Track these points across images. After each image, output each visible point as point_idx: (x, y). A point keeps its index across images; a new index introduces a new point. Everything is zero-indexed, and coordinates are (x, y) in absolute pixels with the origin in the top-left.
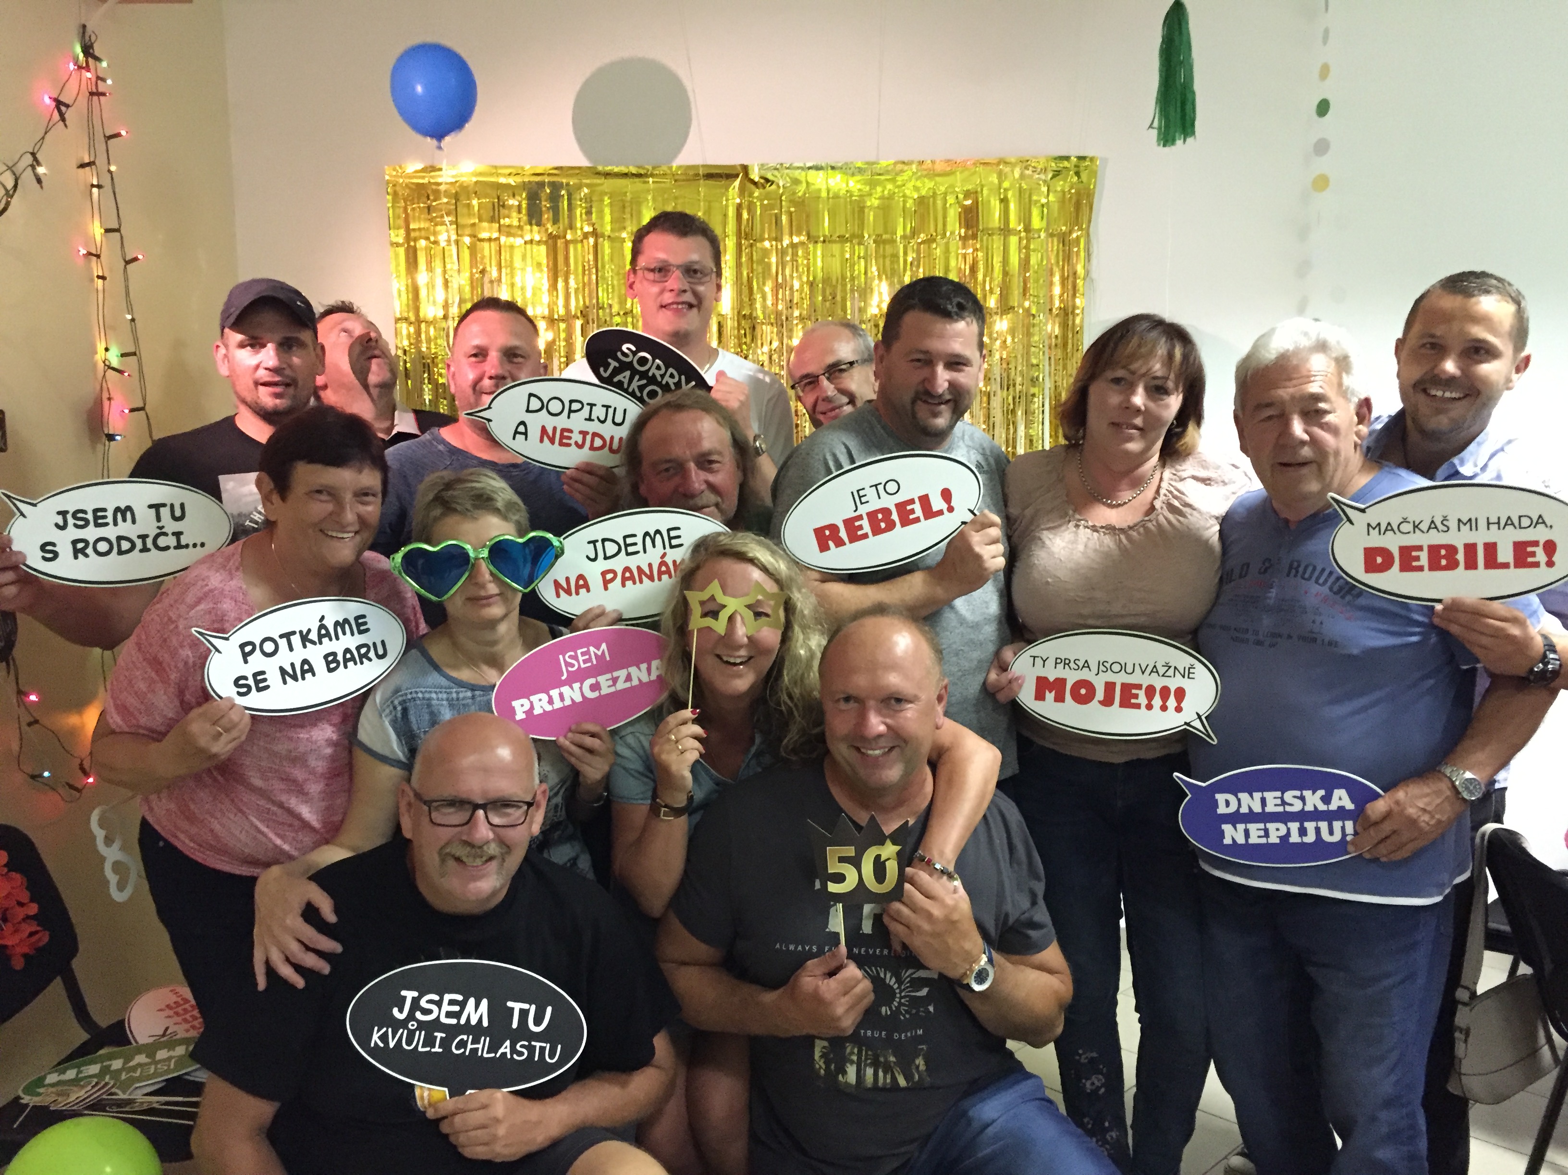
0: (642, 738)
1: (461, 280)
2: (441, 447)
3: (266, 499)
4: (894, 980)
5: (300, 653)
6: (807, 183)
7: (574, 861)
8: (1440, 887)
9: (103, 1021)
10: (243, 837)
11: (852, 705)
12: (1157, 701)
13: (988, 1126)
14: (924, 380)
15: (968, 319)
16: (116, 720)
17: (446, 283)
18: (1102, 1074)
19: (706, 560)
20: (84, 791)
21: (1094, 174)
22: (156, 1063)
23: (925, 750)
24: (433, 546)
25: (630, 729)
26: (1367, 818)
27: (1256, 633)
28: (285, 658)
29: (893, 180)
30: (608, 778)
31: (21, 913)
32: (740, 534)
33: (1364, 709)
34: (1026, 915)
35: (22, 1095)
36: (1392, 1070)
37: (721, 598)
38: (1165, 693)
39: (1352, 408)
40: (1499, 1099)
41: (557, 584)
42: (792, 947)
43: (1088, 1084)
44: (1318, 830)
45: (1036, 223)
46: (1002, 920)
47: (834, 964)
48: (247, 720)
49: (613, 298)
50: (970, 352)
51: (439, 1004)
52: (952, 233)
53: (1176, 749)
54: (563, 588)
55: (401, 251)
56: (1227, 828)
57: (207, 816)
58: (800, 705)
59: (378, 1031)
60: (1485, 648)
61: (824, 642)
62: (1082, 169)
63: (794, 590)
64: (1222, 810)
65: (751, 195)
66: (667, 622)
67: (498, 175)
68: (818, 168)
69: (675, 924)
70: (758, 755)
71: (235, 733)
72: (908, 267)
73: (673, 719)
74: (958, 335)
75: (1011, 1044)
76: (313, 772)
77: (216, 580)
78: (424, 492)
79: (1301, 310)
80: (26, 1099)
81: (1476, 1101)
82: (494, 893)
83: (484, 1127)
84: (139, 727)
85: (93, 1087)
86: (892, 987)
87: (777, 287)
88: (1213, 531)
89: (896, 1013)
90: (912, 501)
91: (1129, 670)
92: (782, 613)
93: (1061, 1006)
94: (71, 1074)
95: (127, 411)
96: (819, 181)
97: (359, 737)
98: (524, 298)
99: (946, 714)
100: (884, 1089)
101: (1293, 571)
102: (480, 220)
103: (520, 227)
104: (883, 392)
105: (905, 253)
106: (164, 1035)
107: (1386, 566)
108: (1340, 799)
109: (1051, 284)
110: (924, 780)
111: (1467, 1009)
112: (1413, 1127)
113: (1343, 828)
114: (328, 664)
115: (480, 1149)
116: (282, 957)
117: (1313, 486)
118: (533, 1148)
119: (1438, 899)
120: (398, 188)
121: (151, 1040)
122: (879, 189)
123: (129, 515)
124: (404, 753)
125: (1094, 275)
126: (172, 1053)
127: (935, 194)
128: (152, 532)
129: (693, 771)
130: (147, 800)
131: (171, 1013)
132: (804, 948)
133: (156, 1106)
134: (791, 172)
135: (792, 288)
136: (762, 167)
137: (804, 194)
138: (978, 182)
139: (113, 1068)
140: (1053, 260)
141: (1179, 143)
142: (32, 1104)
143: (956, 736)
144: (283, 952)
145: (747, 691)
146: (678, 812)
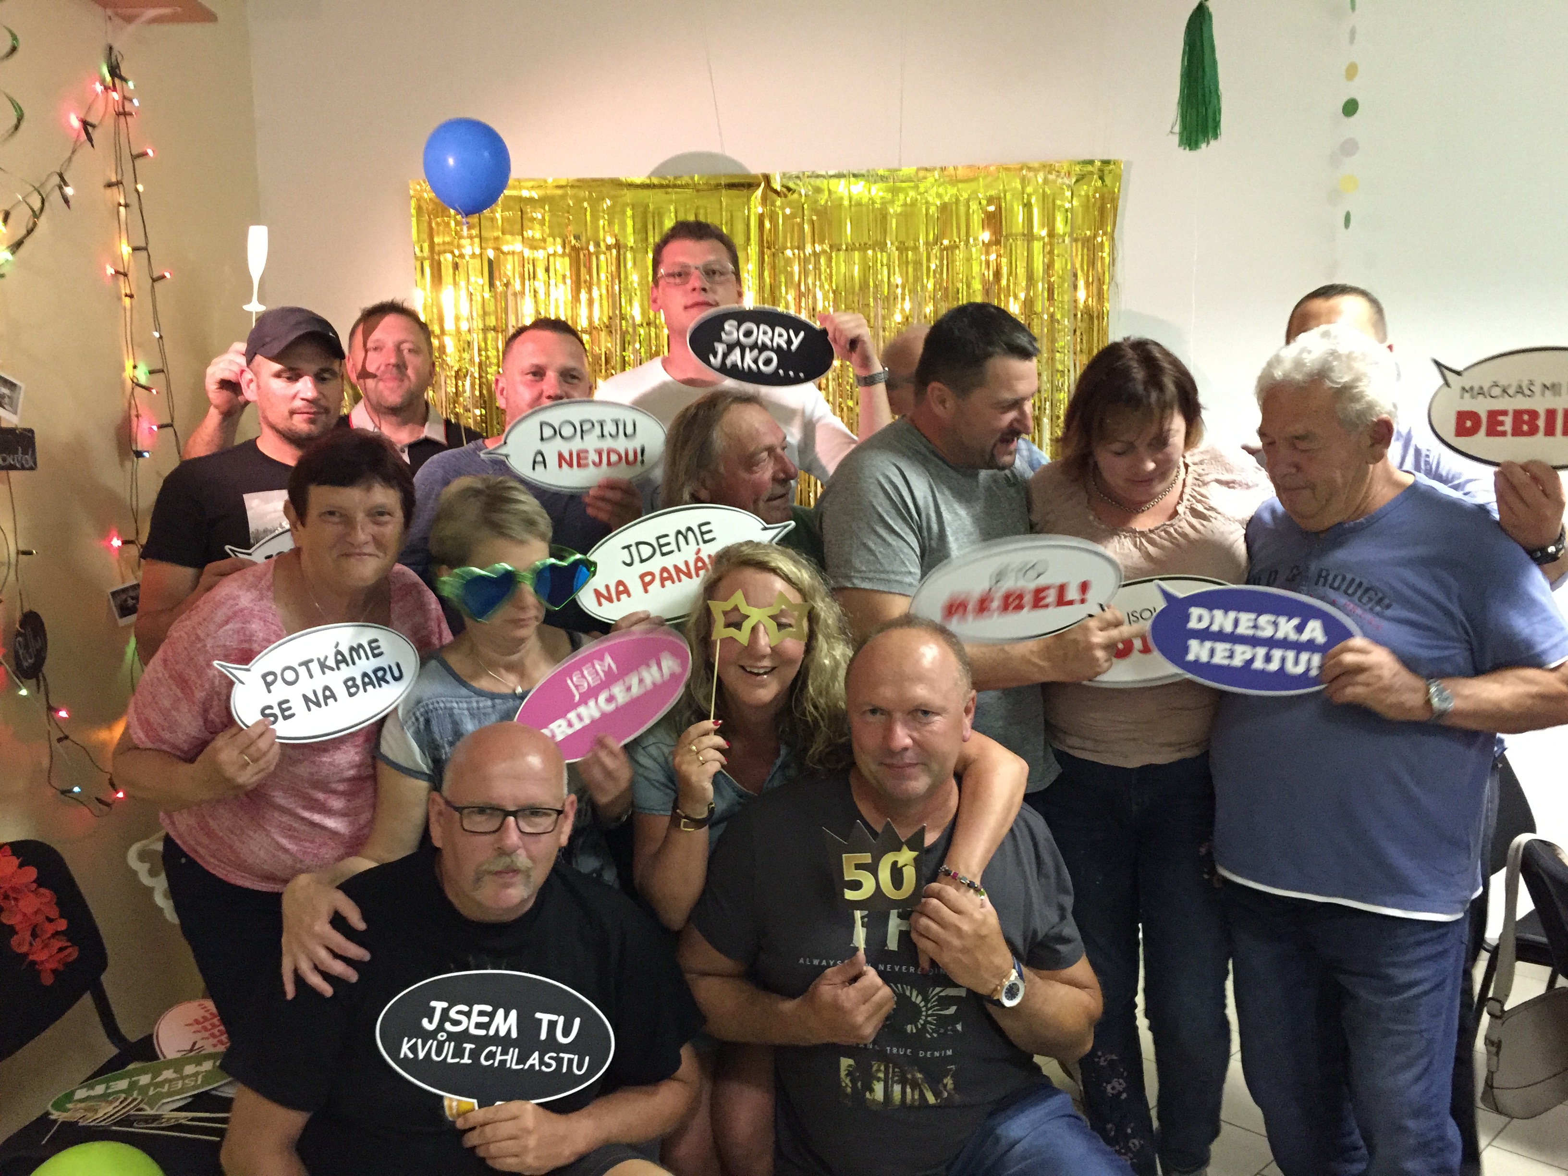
0: (664, 749)
1: (483, 292)
4: (920, 998)
5: (320, 681)
6: (829, 191)
9: (132, 1033)
11: (878, 717)
13: (1017, 1142)
16: (139, 736)
17: (470, 295)
18: (1123, 1078)
19: (728, 571)
20: (113, 807)
21: (1118, 178)
22: (183, 1078)
23: (951, 764)
28: (306, 686)
29: (916, 187)
31: (50, 929)
34: (1055, 930)
35: (52, 1111)
37: (744, 609)
41: (597, 592)
42: (816, 962)
43: (1109, 1090)
45: (1060, 227)
46: (1031, 936)
47: (853, 972)
51: (468, 1015)
52: (976, 239)
54: (603, 596)
55: (426, 264)
58: (825, 715)
59: (408, 1041)
61: (850, 653)
62: (1106, 172)
63: (817, 599)
65: (773, 204)
67: (521, 188)
68: (840, 176)
70: (784, 766)
71: (263, 763)
72: (932, 274)
73: (695, 729)
77: (245, 599)
80: (55, 1115)
82: (524, 901)
83: (512, 1138)
84: (164, 744)
85: (121, 1102)
86: (918, 1005)
87: (800, 296)
88: (1238, 538)
89: (922, 1031)
92: (805, 624)
93: (1091, 1021)
94: (100, 1089)
95: (155, 428)
96: (840, 188)
97: (382, 753)
100: (912, 1107)
101: (1322, 580)
102: (503, 233)
103: (544, 240)
105: (928, 260)
106: (191, 1050)
109: (1075, 287)
110: (949, 794)
114: (348, 688)
115: (510, 1161)
116: (311, 965)
119: (1459, 915)
120: (422, 202)
121: (179, 1055)
122: (901, 196)
124: (427, 765)
125: (1118, 279)
126: (199, 1069)
127: (957, 200)
129: (715, 782)
130: (169, 817)
131: (198, 1028)
132: (828, 964)
133: (183, 1122)
134: (813, 181)
135: (814, 297)
136: (784, 176)
137: (826, 202)
138: (1001, 187)
139: (141, 1083)
140: (1078, 266)
141: (1204, 146)
142: (60, 1120)
143: (982, 748)
144: (311, 960)
145: (771, 702)
146: (699, 824)
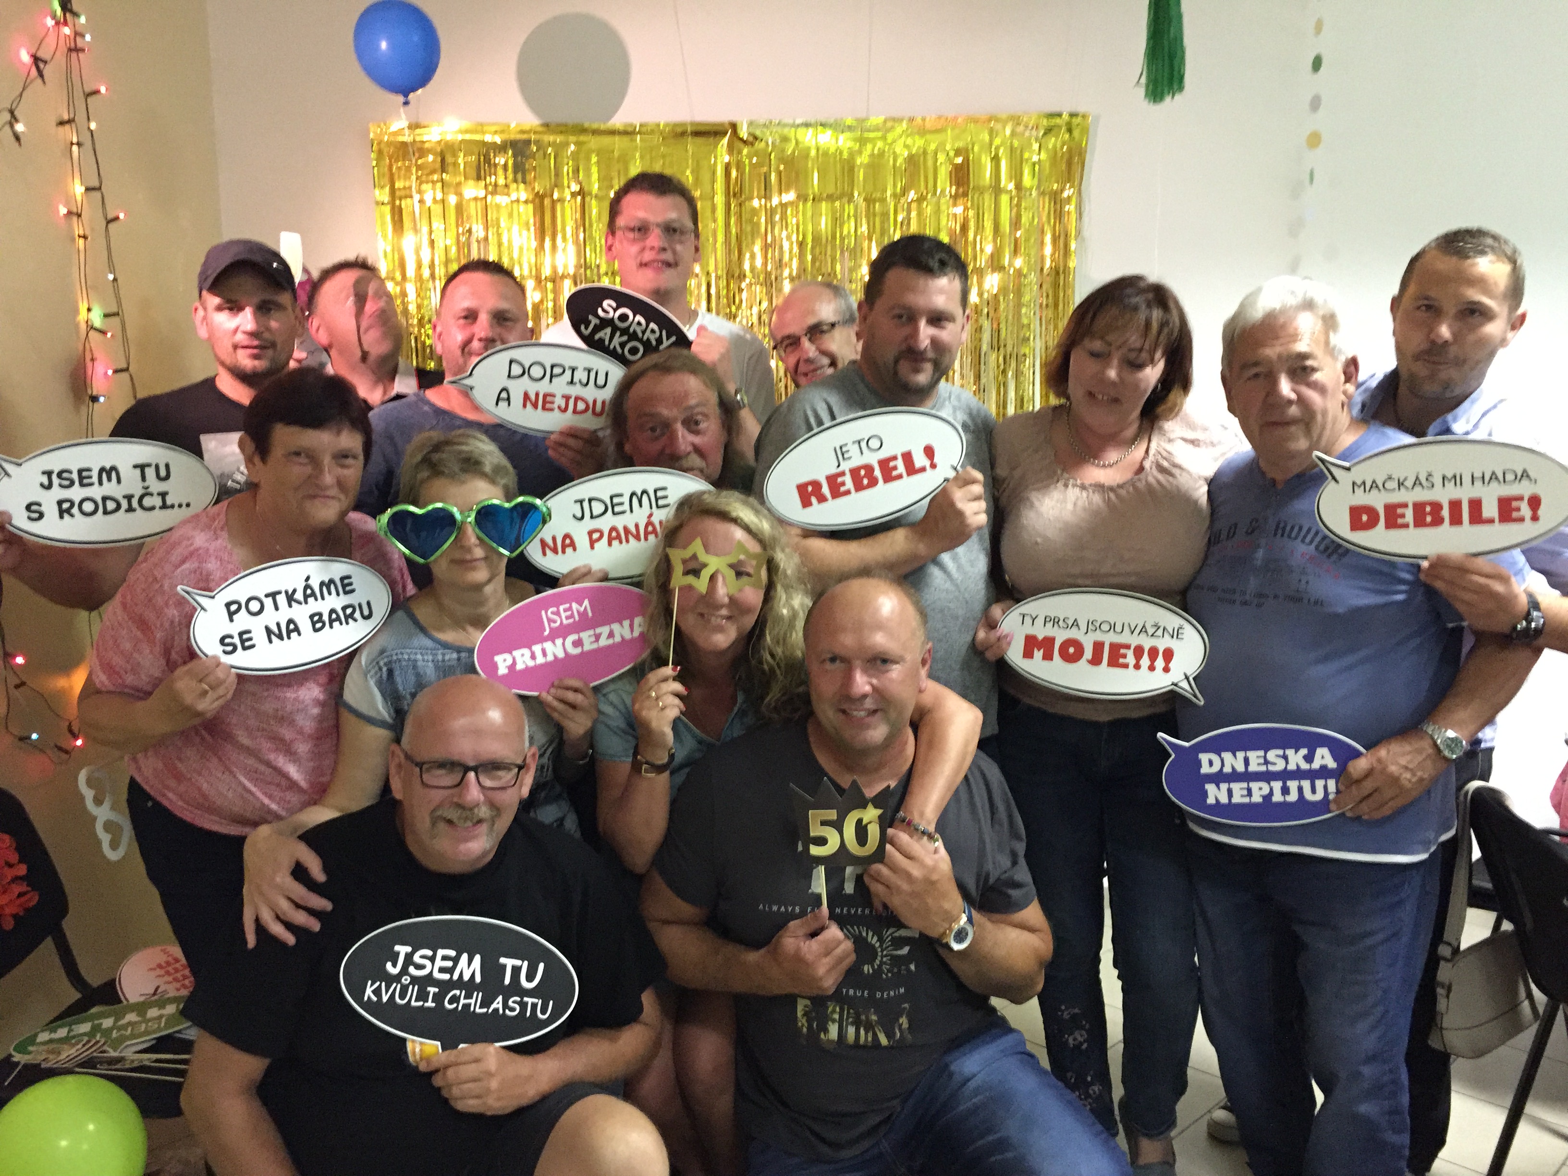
0: (625, 696)
1: (445, 239)
2: (426, 408)
3: (249, 461)
4: (875, 938)
5: (285, 613)
6: (797, 143)
7: (561, 821)
8: (1425, 845)
9: (95, 980)
10: (230, 795)
11: (838, 665)
12: (1145, 661)
13: (969, 1080)
14: (906, 339)
15: (951, 275)
16: (102, 679)
17: (432, 242)
18: (1085, 1030)
19: (689, 519)
20: (73, 754)
21: (1085, 131)
22: (146, 1021)
23: (908, 713)
24: (420, 507)
25: (612, 687)
26: (1349, 775)
27: (1244, 593)
28: (270, 617)
29: (884, 138)
30: (591, 735)
31: (10, 873)
32: (724, 493)
33: (1350, 668)
34: (1007, 875)
35: (13, 1053)
36: (1374, 1028)
37: (703, 557)
38: (1153, 653)
39: (1339, 366)
40: (1479, 1053)
41: (543, 544)
42: (775, 908)
43: (1071, 1041)
44: (1300, 789)
45: (1028, 180)
46: (983, 878)
47: (815, 926)
48: (233, 679)
49: (601, 258)
50: (954, 308)
51: (432, 959)
52: (943, 191)
53: (1161, 709)
54: (549, 547)
55: (387, 209)
56: (1210, 788)
57: (194, 775)
58: (782, 665)
59: (372, 985)
60: (1468, 604)
61: (809, 603)
62: (1074, 125)
63: (778, 550)
64: (1205, 769)
65: (740, 152)
66: (651, 581)
67: (483, 133)
68: (807, 125)
69: (659, 883)
70: (742, 713)
71: (221, 691)
72: (899, 224)
73: (653, 677)
74: (941, 291)
75: (995, 1001)
76: (301, 732)
77: (200, 539)
78: (411, 454)
79: (1294, 268)
80: (17, 1057)
81: (1458, 1056)
82: (485, 854)
83: (475, 1080)
84: (126, 686)
85: (84, 1045)
86: (873, 946)
87: (766, 246)
88: (1201, 492)
89: (878, 972)
90: (895, 458)
91: (1119, 629)
92: (764, 573)
93: (1041, 963)
94: (62, 1033)
95: (110, 372)
96: (809, 138)
97: (344, 697)
98: (511, 259)
99: (931, 676)
100: (864, 1047)
101: (1280, 531)
102: (466, 178)
103: (506, 186)
104: (866, 351)
105: (896, 212)
106: (154, 994)
107: (1372, 523)
108: (1323, 757)
109: (1042, 243)
110: (906, 743)
111: (1450, 965)
112: (1395, 1082)
113: (1326, 787)
114: (314, 624)
115: (472, 1102)
116: (272, 914)
117: (1302, 444)
118: (524, 1102)
119: (1423, 856)
120: (382, 146)
121: (142, 999)
122: (869, 147)
123: (114, 475)
124: (389, 714)
125: (1086, 233)
126: (162, 1012)
127: (925, 152)
128: (138, 492)
129: (675, 728)
130: (134, 759)
131: (162, 972)
132: (786, 910)
133: (147, 1063)
134: (779, 130)
135: (781, 247)
136: (751, 124)
137: (794, 152)
138: (969, 139)
139: (104, 1026)
140: (1044, 219)
141: (1168, 99)
142: (23, 1063)
143: (938, 699)
144: (273, 910)
145: (729, 647)
146: (659, 769)
